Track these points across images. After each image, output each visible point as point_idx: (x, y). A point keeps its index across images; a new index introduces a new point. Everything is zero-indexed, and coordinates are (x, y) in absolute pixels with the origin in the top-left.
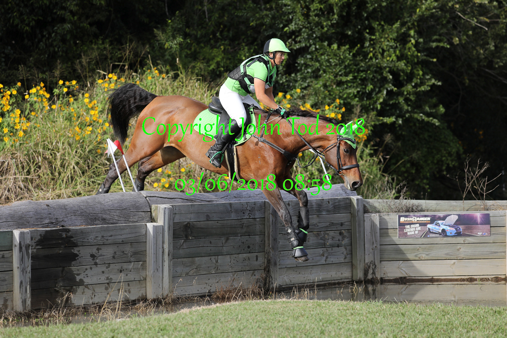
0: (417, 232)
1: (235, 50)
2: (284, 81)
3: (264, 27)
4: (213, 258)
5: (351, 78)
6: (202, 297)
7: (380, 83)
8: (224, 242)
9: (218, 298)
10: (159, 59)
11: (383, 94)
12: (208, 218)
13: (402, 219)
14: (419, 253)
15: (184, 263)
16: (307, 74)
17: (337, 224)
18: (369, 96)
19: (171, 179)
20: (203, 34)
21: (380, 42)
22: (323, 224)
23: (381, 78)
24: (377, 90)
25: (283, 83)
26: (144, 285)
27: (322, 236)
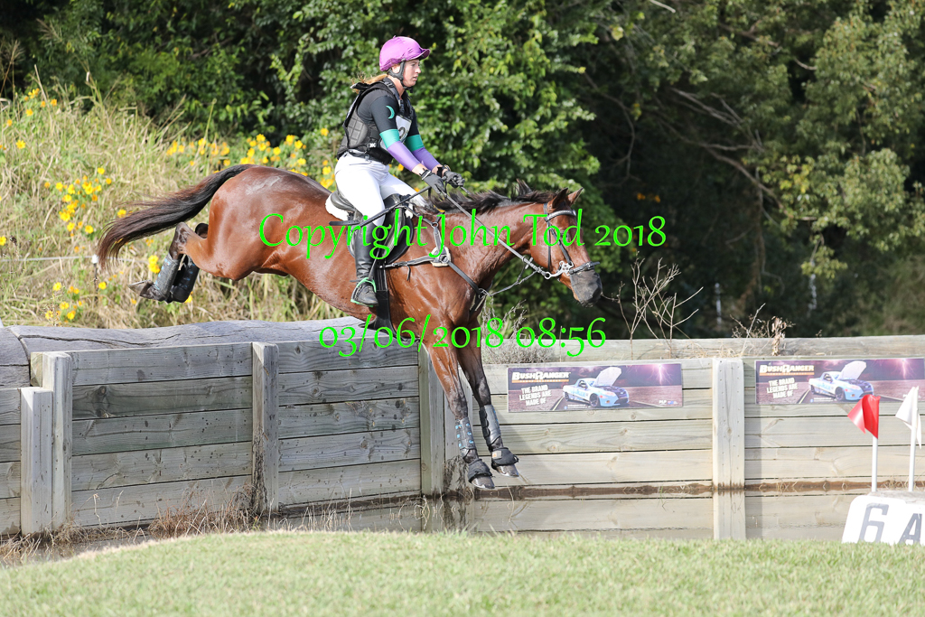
0: (543, 401)
1: (203, 55)
2: (298, 114)
3: (258, 10)
4: (151, 453)
5: (423, 107)
6: (130, 528)
7: (478, 117)
8: (172, 422)
9: (160, 530)
10: (55, 73)
11: (482, 138)
12: (141, 378)
13: (516, 377)
14: (548, 440)
15: (94, 463)
16: (341, 101)
17: (391, 387)
18: (458, 142)
19: (81, 304)
20: (141, 24)
21: (475, 39)
22: (364, 386)
23: (481, 108)
24: (473, 129)
25: (295, 118)
26: (17, 508)
27: (362, 410)
